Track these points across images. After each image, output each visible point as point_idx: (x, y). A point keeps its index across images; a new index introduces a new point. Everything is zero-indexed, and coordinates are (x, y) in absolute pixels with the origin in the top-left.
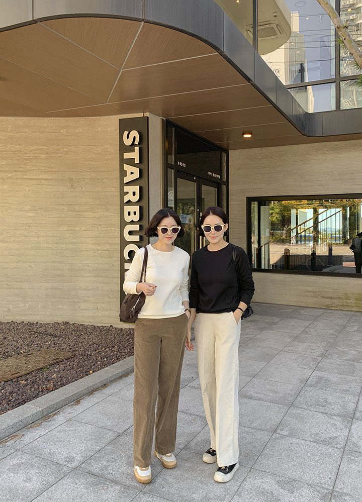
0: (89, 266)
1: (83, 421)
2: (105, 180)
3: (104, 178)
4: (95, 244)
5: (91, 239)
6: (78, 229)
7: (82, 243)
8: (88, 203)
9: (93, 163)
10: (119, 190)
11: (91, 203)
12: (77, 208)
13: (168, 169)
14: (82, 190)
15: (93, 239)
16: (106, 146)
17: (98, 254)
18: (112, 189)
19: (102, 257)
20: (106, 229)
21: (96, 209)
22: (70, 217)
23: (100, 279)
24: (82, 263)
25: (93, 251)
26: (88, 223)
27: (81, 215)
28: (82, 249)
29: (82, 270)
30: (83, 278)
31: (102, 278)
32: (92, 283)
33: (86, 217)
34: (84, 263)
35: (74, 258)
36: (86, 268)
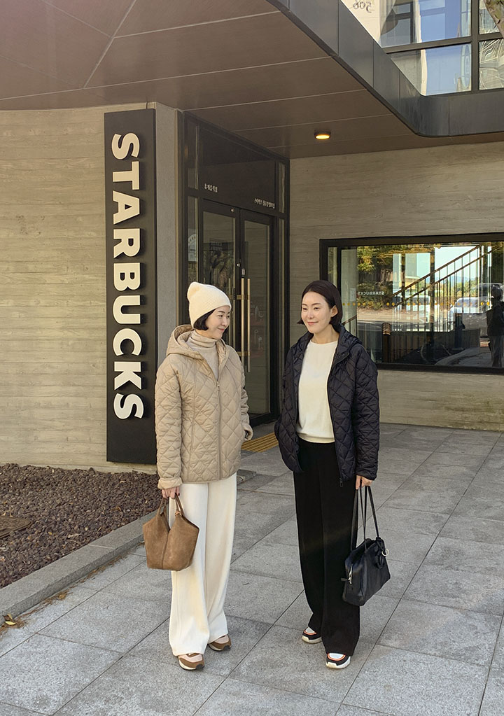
0: (53, 368)
1: (58, 636)
2: (80, 219)
3: (78, 216)
4: (62, 329)
5: (57, 320)
6: (32, 303)
7: (40, 328)
8: (51, 260)
9: (59, 189)
10: (105, 236)
11: (56, 259)
12: (31, 267)
13: (189, 198)
14: (42, 235)
15: (60, 320)
16: (82, 160)
17: (68, 345)
18: (92, 233)
19: (75, 352)
20: (82, 304)
21: (66, 267)
22: (20, 282)
23: (72, 389)
24: (41, 363)
25: (60, 341)
26: (51, 293)
27: (38, 279)
28: (40, 338)
29: (42, 374)
30: (42, 387)
31: (75, 388)
32: (58, 396)
33: (48, 282)
34: (43, 361)
35: (27, 353)
36: (48, 370)
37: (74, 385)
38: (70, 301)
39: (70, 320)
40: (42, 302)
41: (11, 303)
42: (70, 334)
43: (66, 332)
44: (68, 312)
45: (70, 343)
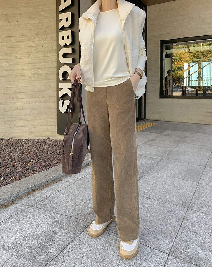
0: (25, 89)
4: (31, 69)
5: (28, 65)
6: (13, 57)
7: (18, 70)
8: (24, 35)
11: (27, 34)
14: (19, 22)
19: (39, 80)
23: (37, 99)
24: (18, 87)
26: (25, 52)
27: (16, 45)
28: (17, 75)
30: (19, 99)
31: (39, 99)
32: (29, 103)
36: (22, 90)
37: (38, 97)
38: (36, 55)
39: (36, 64)
40: (19, 57)
42: (35, 72)
43: (33, 71)
45: (35, 76)
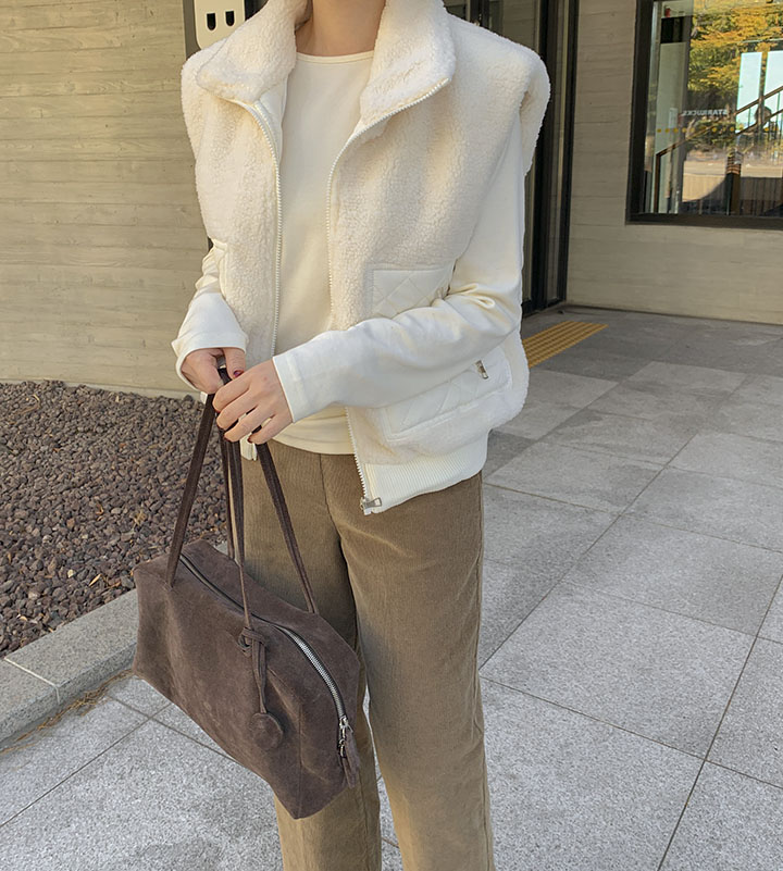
4: (117, 138)
5: (106, 121)
6: (61, 89)
7: (79, 138)
15: (111, 121)
17: (130, 171)
19: (144, 183)
20: (147, 87)
22: (36, 49)
23: (147, 254)
24: (86, 204)
25: (116, 163)
26: (92, 69)
27: (67, 41)
28: (80, 157)
29: (89, 225)
30: (93, 249)
31: (152, 252)
33: (85, 46)
34: (89, 200)
35: (61, 185)
36: (99, 218)
38: (126, 83)
39: (130, 120)
41: (26, 89)
42: (131, 149)
43: (123, 144)
44: (124, 106)
